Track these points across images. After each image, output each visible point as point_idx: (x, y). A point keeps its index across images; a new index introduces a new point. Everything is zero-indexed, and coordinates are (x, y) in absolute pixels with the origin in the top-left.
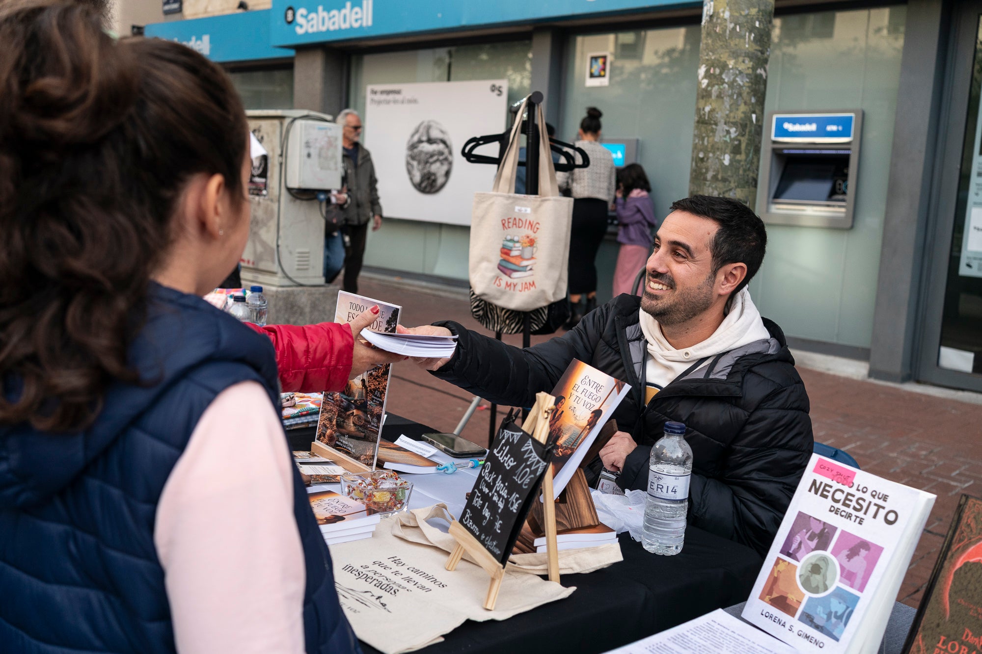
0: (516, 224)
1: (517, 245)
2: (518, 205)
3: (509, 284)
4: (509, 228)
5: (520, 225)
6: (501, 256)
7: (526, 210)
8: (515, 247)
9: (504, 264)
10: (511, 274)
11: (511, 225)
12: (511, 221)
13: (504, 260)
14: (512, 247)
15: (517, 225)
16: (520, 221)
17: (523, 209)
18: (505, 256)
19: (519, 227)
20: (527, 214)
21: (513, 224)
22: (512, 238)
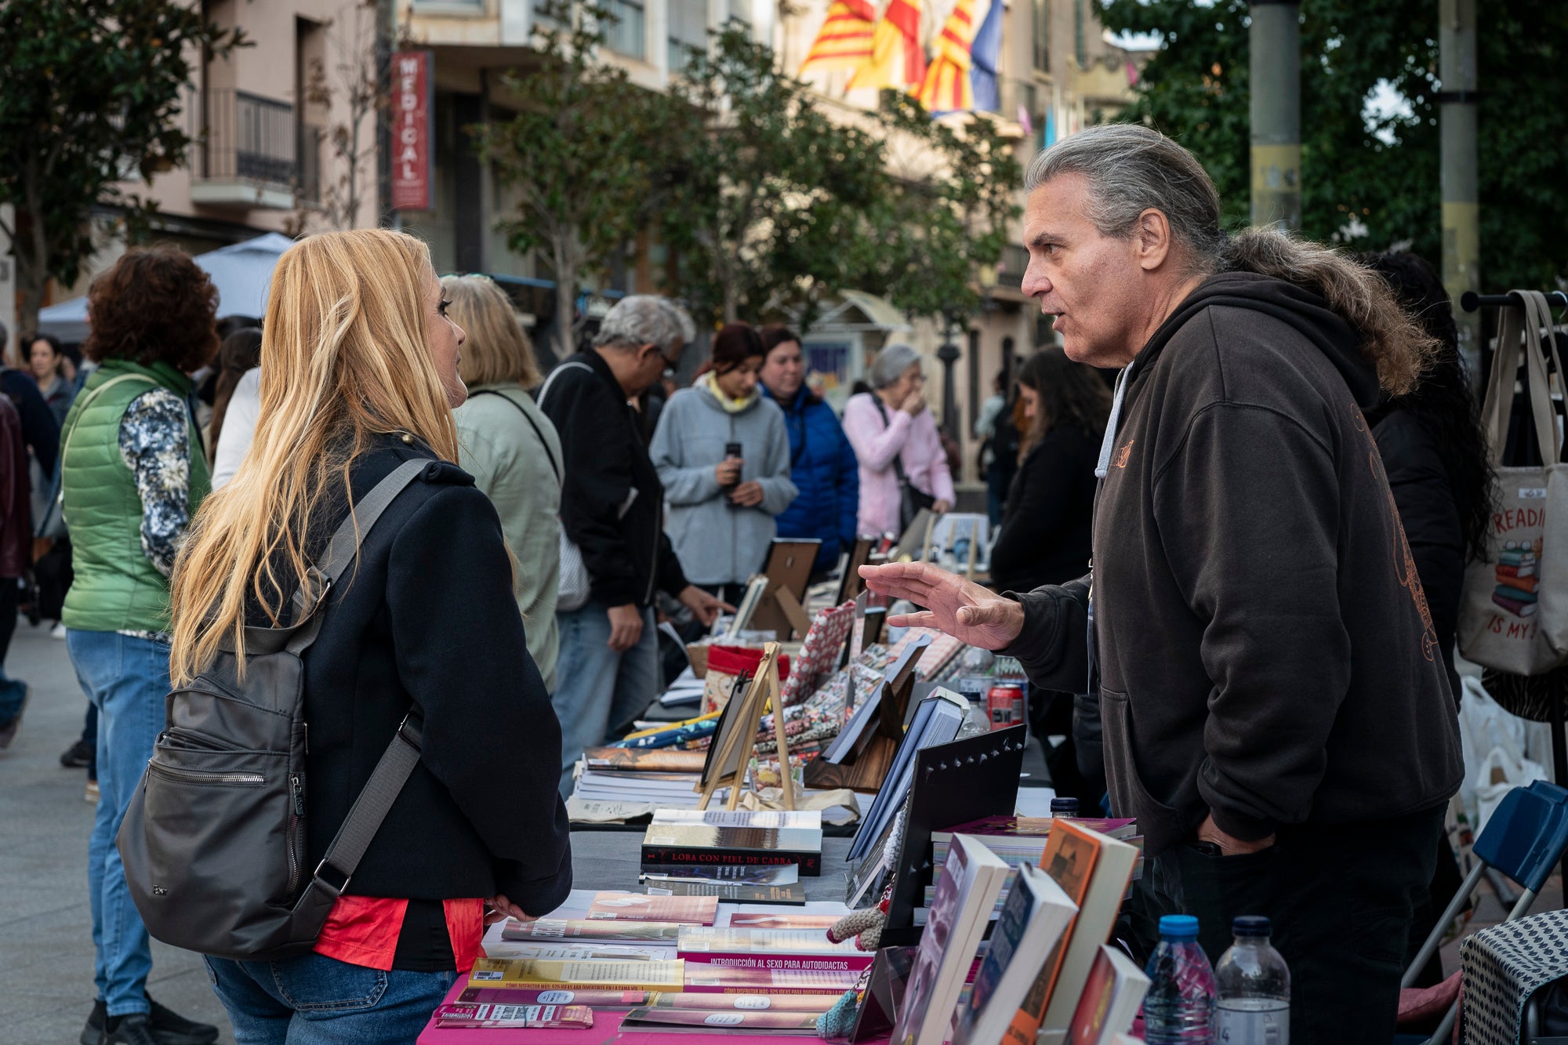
0: (1523, 520)
1: (1529, 556)
2: (1523, 486)
3: (1515, 626)
4: (1509, 527)
5: (1532, 520)
6: (1498, 580)
7: (1539, 494)
8: (1525, 560)
9: (1506, 592)
10: (1520, 609)
11: (1513, 522)
12: (1514, 515)
13: (1505, 585)
14: (1519, 562)
15: (1526, 520)
16: (1532, 515)
17: (1535, 491)
18: (1505, 579)
19: (1530, 525)
20: (1544, 499)
21: (1518, 521)
22: (1519, 545)
